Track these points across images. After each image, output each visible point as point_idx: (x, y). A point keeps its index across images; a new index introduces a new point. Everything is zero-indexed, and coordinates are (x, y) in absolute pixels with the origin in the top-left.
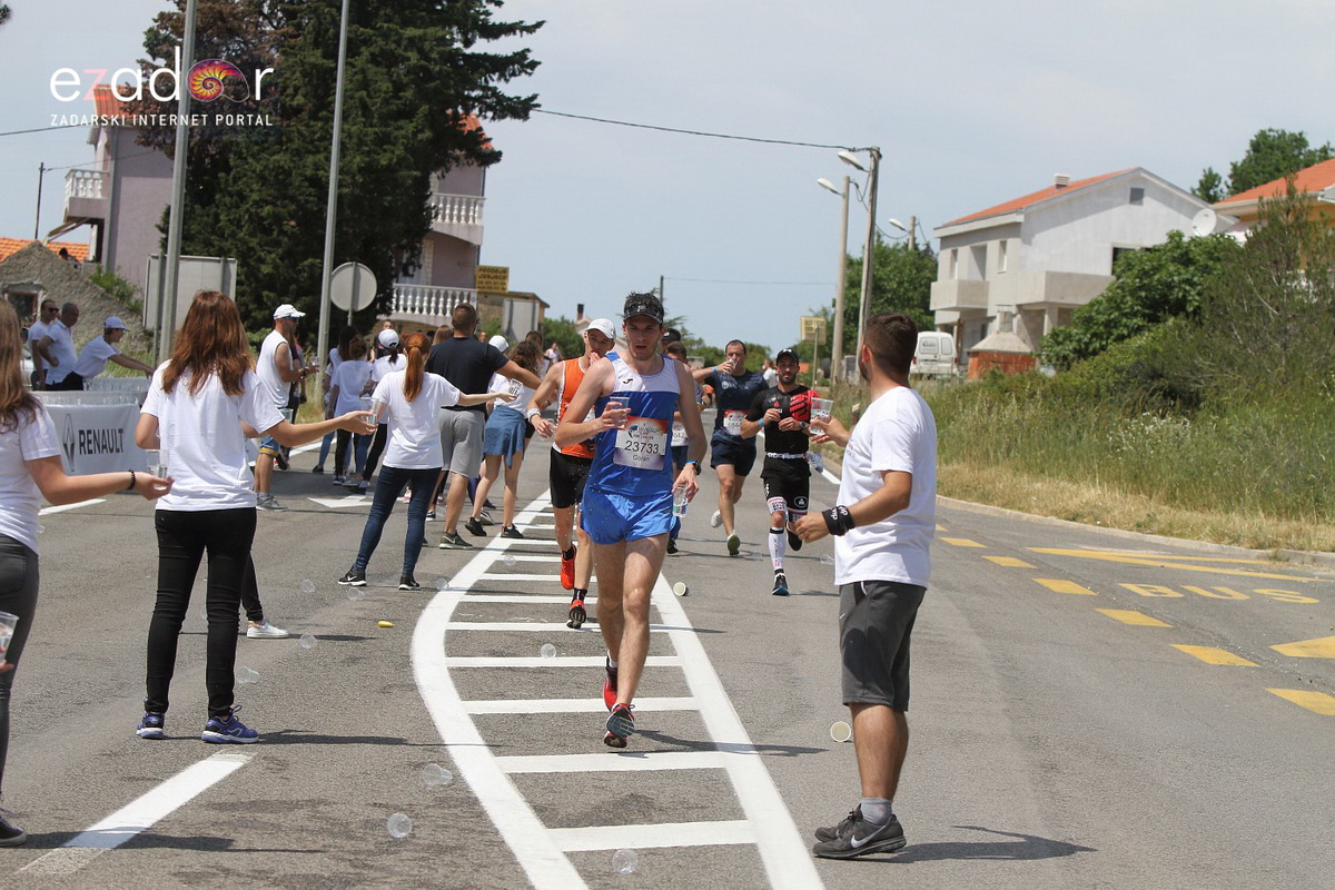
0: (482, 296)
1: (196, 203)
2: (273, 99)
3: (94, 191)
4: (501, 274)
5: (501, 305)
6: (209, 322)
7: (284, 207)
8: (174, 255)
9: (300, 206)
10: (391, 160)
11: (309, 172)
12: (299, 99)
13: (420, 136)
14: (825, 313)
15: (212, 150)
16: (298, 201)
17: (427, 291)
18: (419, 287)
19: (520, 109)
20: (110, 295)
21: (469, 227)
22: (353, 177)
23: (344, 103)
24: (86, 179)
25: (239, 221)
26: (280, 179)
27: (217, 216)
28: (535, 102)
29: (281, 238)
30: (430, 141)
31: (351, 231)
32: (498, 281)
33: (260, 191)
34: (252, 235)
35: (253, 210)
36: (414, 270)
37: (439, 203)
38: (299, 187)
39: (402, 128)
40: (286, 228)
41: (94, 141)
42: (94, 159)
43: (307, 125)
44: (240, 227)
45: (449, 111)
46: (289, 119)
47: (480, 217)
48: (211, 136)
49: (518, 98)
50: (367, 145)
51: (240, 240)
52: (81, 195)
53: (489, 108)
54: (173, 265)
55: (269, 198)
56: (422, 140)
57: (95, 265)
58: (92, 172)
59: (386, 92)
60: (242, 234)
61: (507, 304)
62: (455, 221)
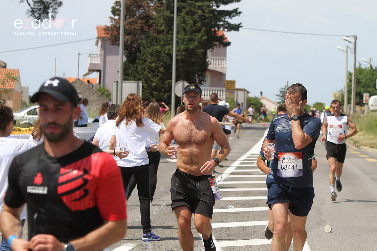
0: (227, 90)
1: (130, 63)
2: (154, 28)
3: (98, 61)
4: (233, 82)
5: (234, 93)
6: (132, 103)
7: (159, 63)
8: (121, 81)
9: (164, 63)
10: (193, 46)
11: (167, 52)
12: (163, 28)
13: (203, 38)
14: (342, 91)
15: (135, 46)
16: (163, 61)
17: (209, 89)
18: (206, 88)
19: (236, 28)
20: (103, 95)
21: (222, 68)
22: (181, 52)
23: (177, 28)
24: (95, 57)
25: (144, 68)
26: (157, 55)
27: (137, 67)
28: (241, 25)
29: (158, 74)
30: (207, 40)
31: (181, 71)
32: (232, 85)
33: (151, 58)
34: (149, 73)
35: (149, 65)
36: (203, 82)
37: (211, 60)
38: (164, 57)
39: (196, 36)
40: (160, 70)
41: (97, 44)
42: (97, 50)
43: (166, 36)
44: (145, 71)
45: (213, 29)
46: (160, 34)
47: (225, 64)
48: (134, 41)
49: (235, 24)
50: (185, 42)
51: (145, 75)
52: (93, 62)
53: (226, 28)
54: (121, 84)
55: (154, 61)
56: (203, 40)
57: (99, 85)
58: (97, 55)
59: (191, 24)
60: (145, 73)
61: (236, 92)
62: (217, 66)
